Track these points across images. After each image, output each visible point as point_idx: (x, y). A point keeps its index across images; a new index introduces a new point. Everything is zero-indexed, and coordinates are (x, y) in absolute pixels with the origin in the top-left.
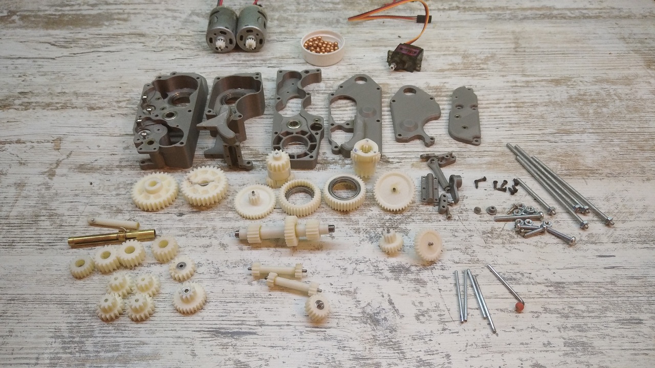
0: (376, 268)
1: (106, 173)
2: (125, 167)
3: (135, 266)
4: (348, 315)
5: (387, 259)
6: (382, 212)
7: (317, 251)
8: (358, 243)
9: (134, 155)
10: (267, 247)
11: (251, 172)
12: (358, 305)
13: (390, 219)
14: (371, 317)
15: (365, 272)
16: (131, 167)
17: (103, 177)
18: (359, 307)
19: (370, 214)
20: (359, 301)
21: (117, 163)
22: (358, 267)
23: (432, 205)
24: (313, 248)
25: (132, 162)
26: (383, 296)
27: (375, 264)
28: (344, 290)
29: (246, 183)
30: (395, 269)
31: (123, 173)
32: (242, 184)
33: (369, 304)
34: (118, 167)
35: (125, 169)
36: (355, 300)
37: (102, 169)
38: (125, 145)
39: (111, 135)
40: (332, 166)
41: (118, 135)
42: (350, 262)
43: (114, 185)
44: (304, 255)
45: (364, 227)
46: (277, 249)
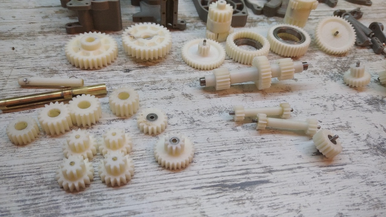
0: (354, 103)
1: (29, 39)
2: (49, 32)
3: (92, 124)
4: (355, 149)
5: (358, 94)
6: (328, 56)
7: (287, 93)
8: (323, 82)
9: (56, 23)
10: (234, 93)
11: (185, 31)
12: (358, 138)
13: (338, 61)
14: (378, 148)
15: (345, 107)
16: (56, 32)
17: (25, 42)
18: (361, 140)
19: (317, 58)
20: (358, 135)
21: (39, 30)
22: (336, 103)
23: (366, 48)
24: (282, 90)
25: (55, 28)
26: (376, 127)
27: (350, 99)
28: (336, 125)
29: (185, 40)
30: (371, 102)
31: (48, 38)
32: (181, 41)
33: (368, 136)
34: (40, 33)
35: (49, 34)
36: (353, 134)
37: (23, 36)
38: (43, 15)
39: (25, 8)
40: (260, 23)
41: (34, 7)
42: (326, 99)
43: (41, 49)
44: (276, 97)
45: (320, 69)
46: (246, 94)
